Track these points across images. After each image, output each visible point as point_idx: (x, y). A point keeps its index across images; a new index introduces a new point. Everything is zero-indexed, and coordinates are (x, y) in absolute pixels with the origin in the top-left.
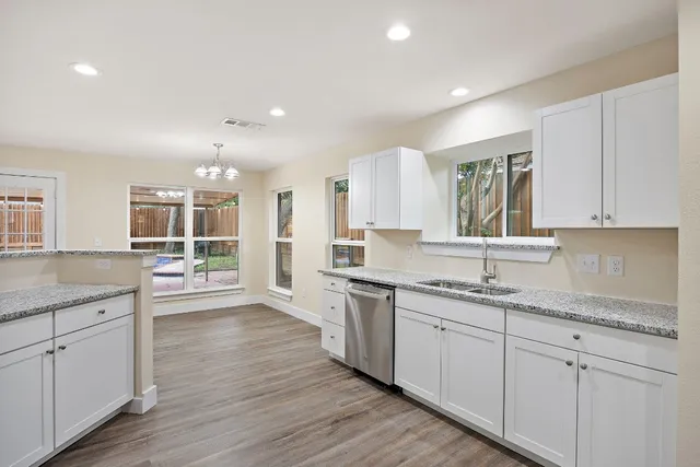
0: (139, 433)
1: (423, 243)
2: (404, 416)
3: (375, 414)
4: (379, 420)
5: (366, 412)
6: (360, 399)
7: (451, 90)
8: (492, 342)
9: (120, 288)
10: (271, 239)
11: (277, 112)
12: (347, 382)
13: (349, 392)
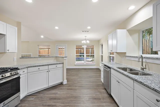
0: (60, 88)
1: (126, 56)
2: (109, 104)
3: (102, 100)
4: (102, 102)
5: (100, 99)
6: (101, 95)
7: (128, 8)
8: (130, 91)
9: (60, 62)
10: (100, 55)
11: (89, 28)
12: (102, 90)
13: (101, 92)
